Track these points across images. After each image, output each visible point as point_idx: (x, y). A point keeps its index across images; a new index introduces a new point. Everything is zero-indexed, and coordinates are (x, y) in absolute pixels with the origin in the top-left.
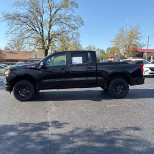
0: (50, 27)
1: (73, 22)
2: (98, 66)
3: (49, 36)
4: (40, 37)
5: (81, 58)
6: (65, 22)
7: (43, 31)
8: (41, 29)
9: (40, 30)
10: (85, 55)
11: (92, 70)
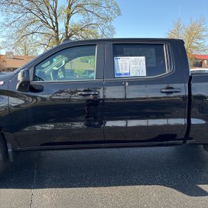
0: (69, 17)
1: (104, 9)
2: (193, 85)
3: (67, 32)
4: (53, 33)
5: (143, 58)
6: (92, 10)
7: (57, 23)
8: (54, 20)
9: (52, 22)
10: (153, 50)
11: (175, 94)
